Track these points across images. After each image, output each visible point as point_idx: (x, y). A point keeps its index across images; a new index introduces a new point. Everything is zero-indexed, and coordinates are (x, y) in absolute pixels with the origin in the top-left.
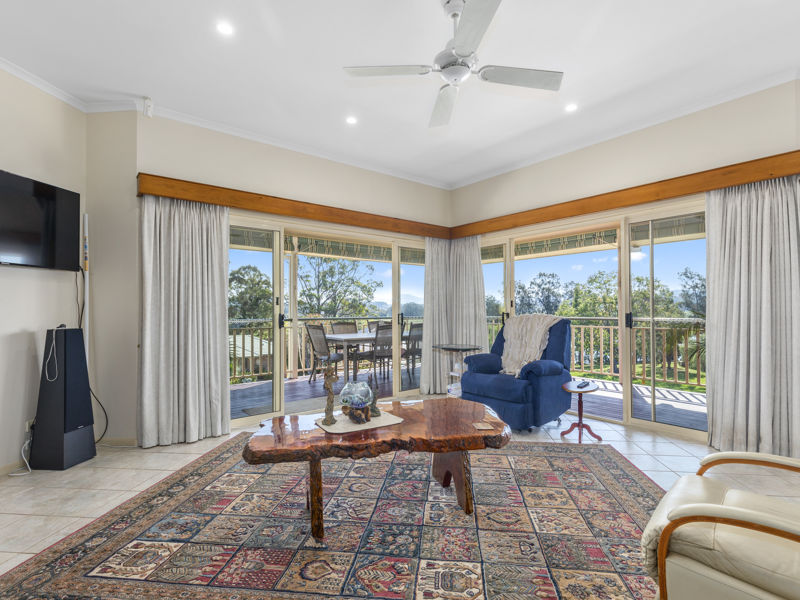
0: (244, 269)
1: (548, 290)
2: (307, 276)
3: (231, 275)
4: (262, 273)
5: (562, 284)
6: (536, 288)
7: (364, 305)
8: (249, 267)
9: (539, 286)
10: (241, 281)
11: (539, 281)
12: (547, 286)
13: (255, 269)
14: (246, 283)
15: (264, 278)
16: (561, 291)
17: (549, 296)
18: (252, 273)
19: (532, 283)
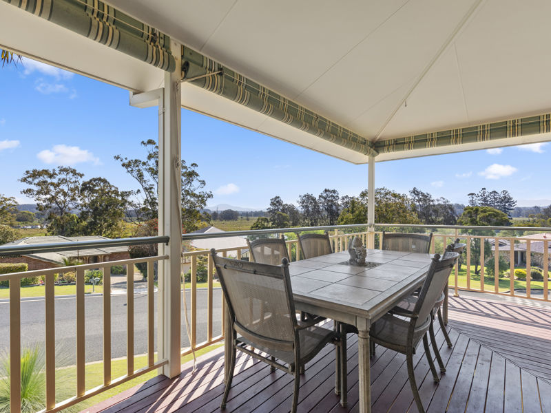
0: (95, 180)
1: (332, 201)
2: (151, 188)
3: (83, 185)
4: (112, 184)
5: (340, 196)
6: (323, 200)
7: (198, 212)
8: (100, 179)
9: (325, 198)
10: (92, 191)
11: (324, 195)
12: (330, 198)
13: (105, 181)
14: (97, 192)
15: (113, 189)
16: (340, 202)
17: (332, 206)
18: (102, 184)
19: (320, 196)
